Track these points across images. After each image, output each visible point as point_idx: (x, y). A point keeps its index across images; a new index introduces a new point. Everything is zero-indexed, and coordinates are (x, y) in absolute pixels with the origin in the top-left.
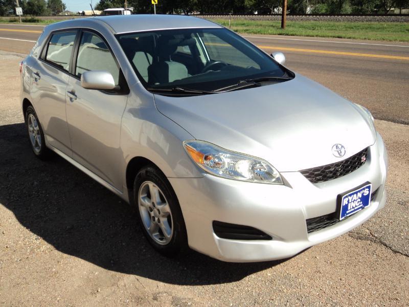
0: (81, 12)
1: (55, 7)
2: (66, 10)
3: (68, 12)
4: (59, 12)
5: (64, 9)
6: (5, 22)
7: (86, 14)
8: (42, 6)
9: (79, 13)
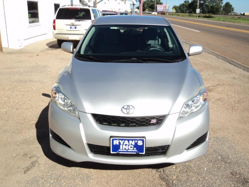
0: (242, 13)
1: (227, 10)
2: (234, 11)
3: (234, 12)
4: (229, 12)
5: (233, 11)
6: (194, 17)
7: (245, 15)
8: (219, 9)
9: (241, 14)
